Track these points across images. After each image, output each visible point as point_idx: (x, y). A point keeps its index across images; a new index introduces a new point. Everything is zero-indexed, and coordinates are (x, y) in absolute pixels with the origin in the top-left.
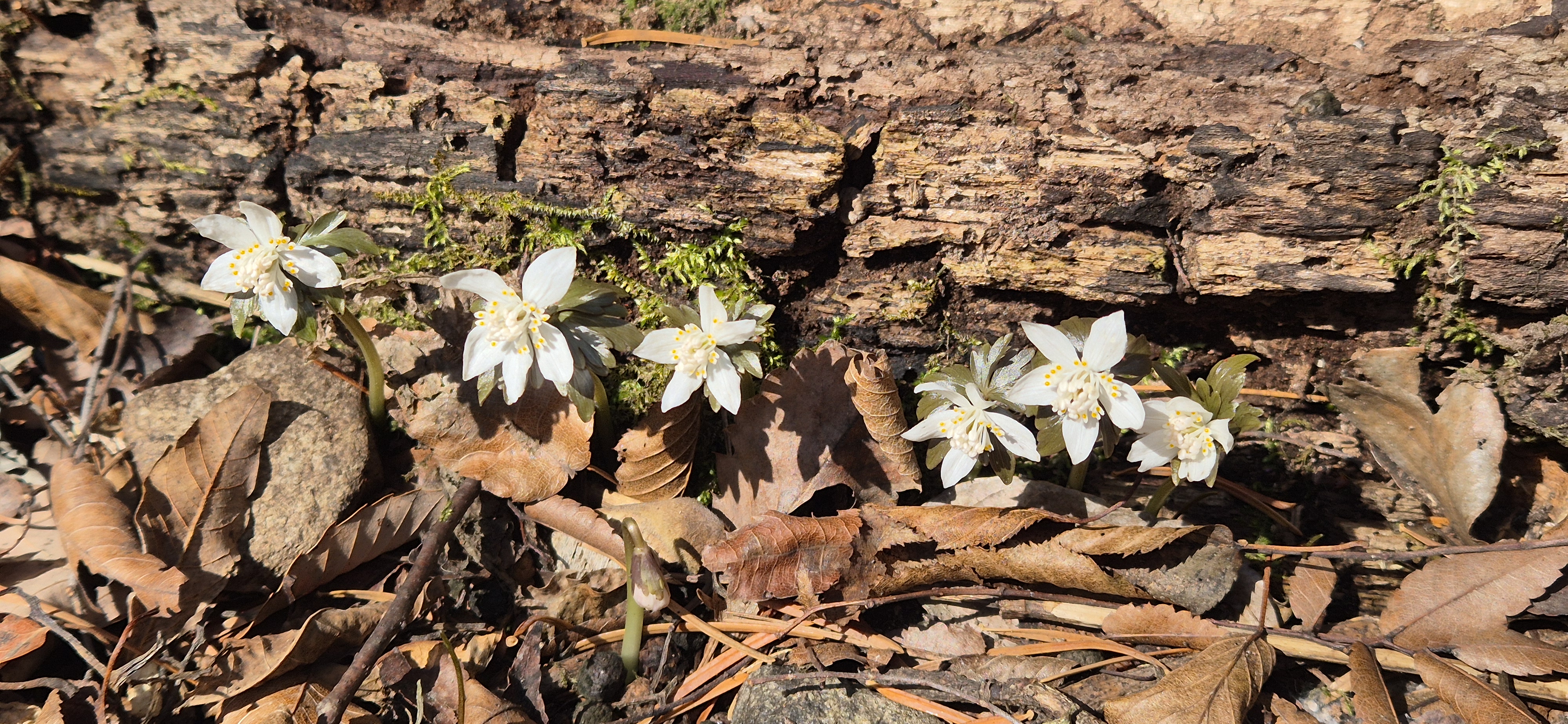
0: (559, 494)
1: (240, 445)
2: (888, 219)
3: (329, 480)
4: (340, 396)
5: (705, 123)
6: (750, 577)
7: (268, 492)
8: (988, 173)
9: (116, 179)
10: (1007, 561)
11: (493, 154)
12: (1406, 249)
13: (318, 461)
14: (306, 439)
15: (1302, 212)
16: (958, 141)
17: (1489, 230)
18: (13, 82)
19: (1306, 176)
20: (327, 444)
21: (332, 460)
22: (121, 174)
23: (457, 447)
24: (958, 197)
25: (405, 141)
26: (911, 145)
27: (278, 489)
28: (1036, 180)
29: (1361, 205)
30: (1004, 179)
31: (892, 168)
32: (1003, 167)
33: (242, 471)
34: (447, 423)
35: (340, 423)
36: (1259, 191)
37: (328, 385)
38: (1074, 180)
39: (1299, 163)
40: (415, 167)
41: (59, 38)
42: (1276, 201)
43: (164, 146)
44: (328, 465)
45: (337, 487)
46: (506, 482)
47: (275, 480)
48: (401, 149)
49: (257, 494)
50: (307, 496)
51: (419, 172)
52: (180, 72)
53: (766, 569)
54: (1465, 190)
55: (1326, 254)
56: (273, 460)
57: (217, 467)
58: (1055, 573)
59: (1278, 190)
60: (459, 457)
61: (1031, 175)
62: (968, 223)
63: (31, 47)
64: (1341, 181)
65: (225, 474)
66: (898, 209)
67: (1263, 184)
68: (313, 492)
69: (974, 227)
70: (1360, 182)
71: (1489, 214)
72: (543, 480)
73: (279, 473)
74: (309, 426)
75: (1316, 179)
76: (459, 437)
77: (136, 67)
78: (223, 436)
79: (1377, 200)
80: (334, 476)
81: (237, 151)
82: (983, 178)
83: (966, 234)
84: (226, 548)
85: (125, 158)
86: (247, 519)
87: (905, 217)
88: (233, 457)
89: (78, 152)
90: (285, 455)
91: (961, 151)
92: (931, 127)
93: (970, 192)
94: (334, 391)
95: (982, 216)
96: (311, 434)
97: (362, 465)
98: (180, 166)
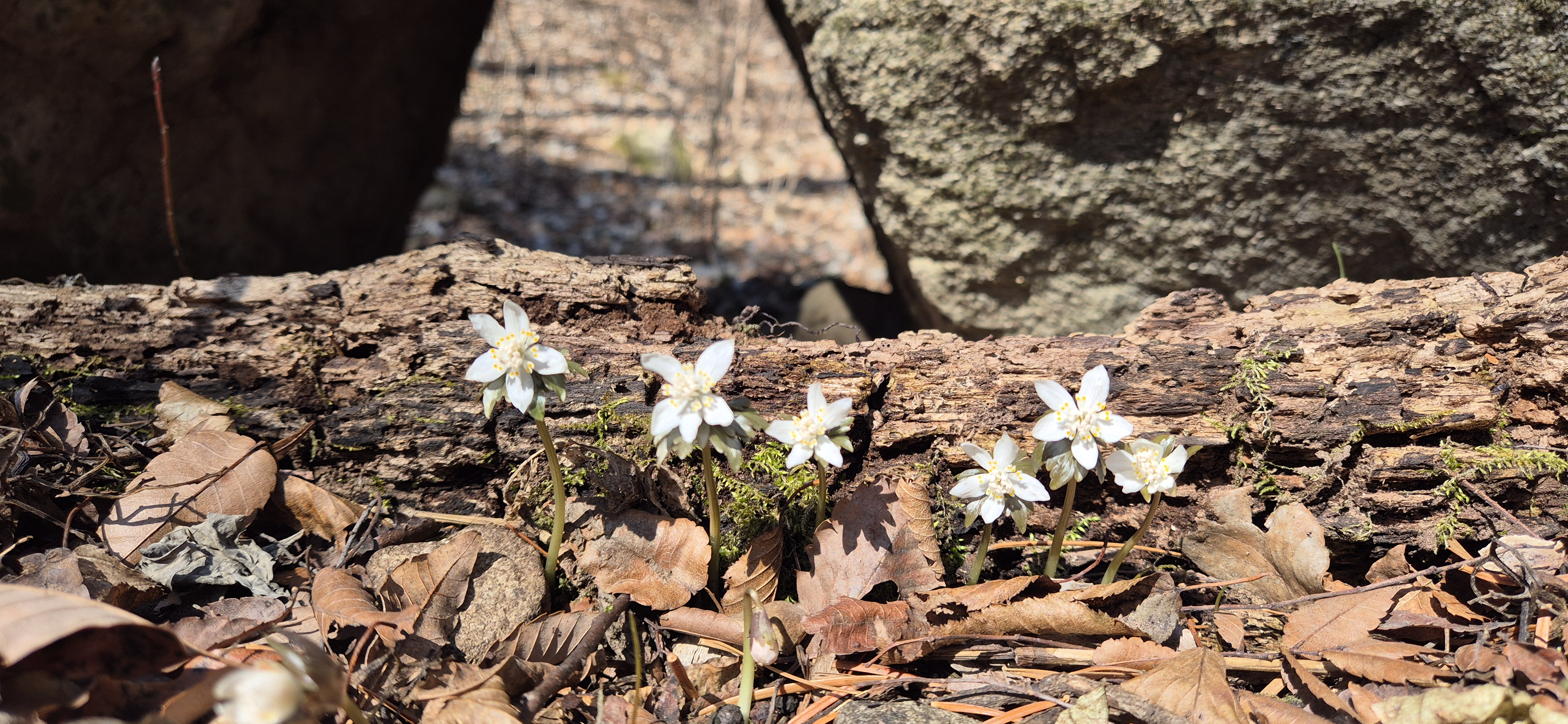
0: (686, 605)
1: (455, 572)
2: (900, 423)
3: (517, 604)
4: (526, 554)
5: (781, 366)
6: (836, 639)
7: (471, 608)
8: (961, 391)
9: (380, 433)
10: (1019, 612)
11: (643, 392)
12: (1229, 420)
13: (509, 593)
14: (501, 579)
15: (1163, 396)
16: (941, 371)
17: (1280, 399)
18: (317, 385)
19: (1161, 377)
20: (517, 582)
21: (519, 592)
22: (385, 429)
23: (612, 575)
24: (943, 406)
25: (584, 388)
26: (912, 374)
27: (479, 607)
28: (992, 392)
29: (1197, 393)
30: (973, 391)
31: (901, 388)
32: (972, 384)
33: (457, 588)
34: (607, 557)
35: (526, 571)
36: (1135, 386)
37: (518, 548)
38: (1017, 390)
39: (1156, 368)
40: (591, 402)
41: (353, 359)
42: (1146, 391)
43: (417, 407)
44: (517, 595)
45: (522, 609)
46: (647, 595)
47: (477, 600)
48: (582, 392)
49: (464, 608)
50: (501, 612)
51: (592, 406)
52: (434, 366)
53: (847, 634)
54: (1261, 376)
55: (1180, 426)
56: (477, 589)
57: (439, 580)
58: (1055, 619)
59: (1147, 384)
60: (613, 583)
61: (989, 388)
62: (952, 421)
63: (332, 366)
64: (1183, 377)
65: (444, 585)
66: (906, 415)
67: (1136, 382)
68: (505, 610)
69: (956, 423)
70: (1195, 376)
71: (1278, 388)
72: (674, 596)
73: (481, 597)
74: (504, 571)
75: (1168, 377)
76: (614, 567)
77: (404, 366)
78: (444, 564)
79: (1207, 388)
80: (521, 602)
81: (467, 411)
82: (959, 392)
83: (952, 428)
84: (441, 633)
85: (389, 417)
86: (456, 621)
87: (910, 421)
88: (450, 576)
89: (357, 418)
90: (485, 586)
91: (944, 377)
92: (924, 363)
93: (952, 403)
94: (523, 551)
95: (961, 416)
96: (506, 576)
97: (541, 597)
98: (427, 420)
